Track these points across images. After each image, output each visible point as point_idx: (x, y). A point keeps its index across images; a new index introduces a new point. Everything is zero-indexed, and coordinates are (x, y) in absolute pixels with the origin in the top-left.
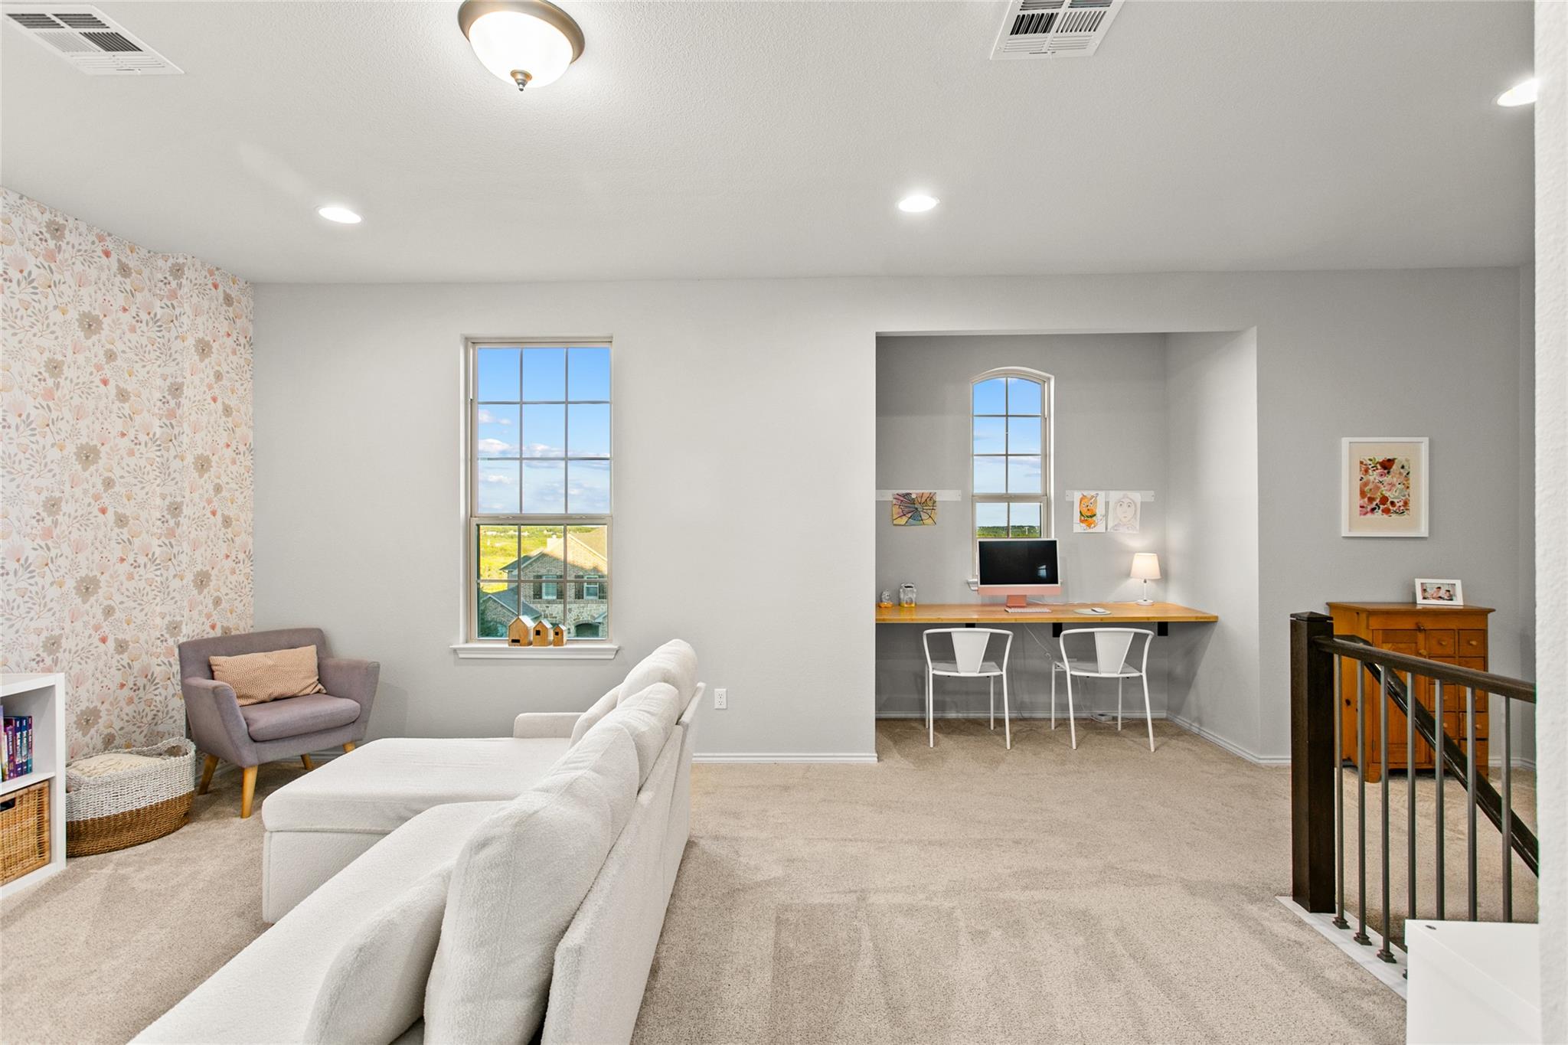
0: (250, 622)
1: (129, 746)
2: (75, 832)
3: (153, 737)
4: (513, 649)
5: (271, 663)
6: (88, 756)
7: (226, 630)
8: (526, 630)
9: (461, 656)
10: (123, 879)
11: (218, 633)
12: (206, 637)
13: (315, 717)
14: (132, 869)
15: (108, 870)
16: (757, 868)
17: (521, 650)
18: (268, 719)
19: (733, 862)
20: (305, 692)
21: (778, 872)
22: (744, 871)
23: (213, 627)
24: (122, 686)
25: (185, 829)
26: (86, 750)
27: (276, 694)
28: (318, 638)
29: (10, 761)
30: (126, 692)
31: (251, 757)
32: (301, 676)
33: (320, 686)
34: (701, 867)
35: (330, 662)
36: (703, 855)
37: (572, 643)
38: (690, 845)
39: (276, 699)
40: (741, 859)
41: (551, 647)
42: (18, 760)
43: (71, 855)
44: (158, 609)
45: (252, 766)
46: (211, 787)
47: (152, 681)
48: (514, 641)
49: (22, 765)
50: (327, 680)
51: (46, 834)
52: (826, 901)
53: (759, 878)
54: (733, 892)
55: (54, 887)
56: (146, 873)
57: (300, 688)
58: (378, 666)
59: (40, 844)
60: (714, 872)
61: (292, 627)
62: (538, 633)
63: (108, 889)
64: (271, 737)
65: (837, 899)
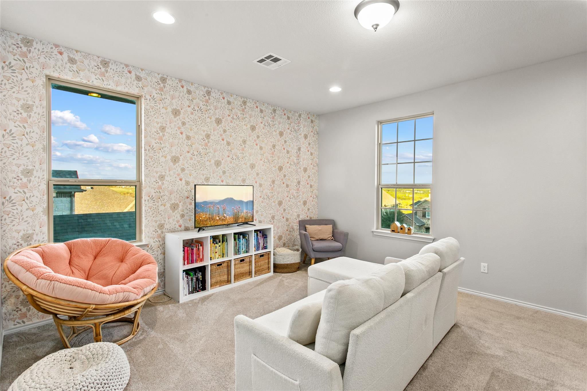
0: (317, 216)
1: (288, 247)
2: (275, 266)
3: (294, 245)
4: (391, 234)
5: (320, 229)
6: (280, 247)
7: (311, 218)
8: (397, 227)
9: (375, 234)
10: (283, 281)
11: (309, 218)
12: (306, 219)
13: (330, 247)
14: (285, 279)
15: (280, 278)
16: (489, 348)
17: (394, 234)
18: (318, 245)
19: (476, 341)
20: (329, 239)
21: (500, 353)
22: (480, 346)
23: (307, 217)
24: (287, 230)
25: (298, 272)
26: (280, 246)
27: (321, 238)
28: (333, 223)
29: (263, 245)
30: (288, 232)
31: (313, 255)
32: (328, 234)
33: (333, 238)
34: (459, 337)
35: (336, 231)
36: (462, 332)
37: (415, 234)
38: (455, 326)
39: (321, 240)
40: (481, 341)
41: (407, 235)
42: (265, 245)
43: (274, 272)
44: (295, 210)
45: (313, 258)
46: (306, 262)
47: (294, 230)
48: (393, 231)
49: (265, 247)
50: (335, 236)
51: (269, 265)
52: (525, 377)
53: (488, 352)
54: (471, 353)
55: (270, 278)
56: (287, 281)
57: (327, 237)
58: (348, 234)
59: (268, 267)
60: (465, 341)
61: (326, 219)
62: (401, 229)
63: (279, 282)
64: (317, 250)
65: (532, 378)
